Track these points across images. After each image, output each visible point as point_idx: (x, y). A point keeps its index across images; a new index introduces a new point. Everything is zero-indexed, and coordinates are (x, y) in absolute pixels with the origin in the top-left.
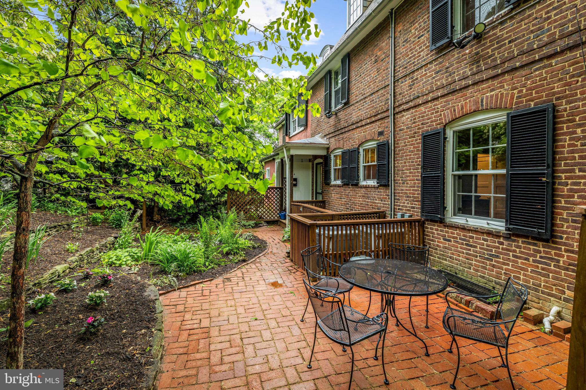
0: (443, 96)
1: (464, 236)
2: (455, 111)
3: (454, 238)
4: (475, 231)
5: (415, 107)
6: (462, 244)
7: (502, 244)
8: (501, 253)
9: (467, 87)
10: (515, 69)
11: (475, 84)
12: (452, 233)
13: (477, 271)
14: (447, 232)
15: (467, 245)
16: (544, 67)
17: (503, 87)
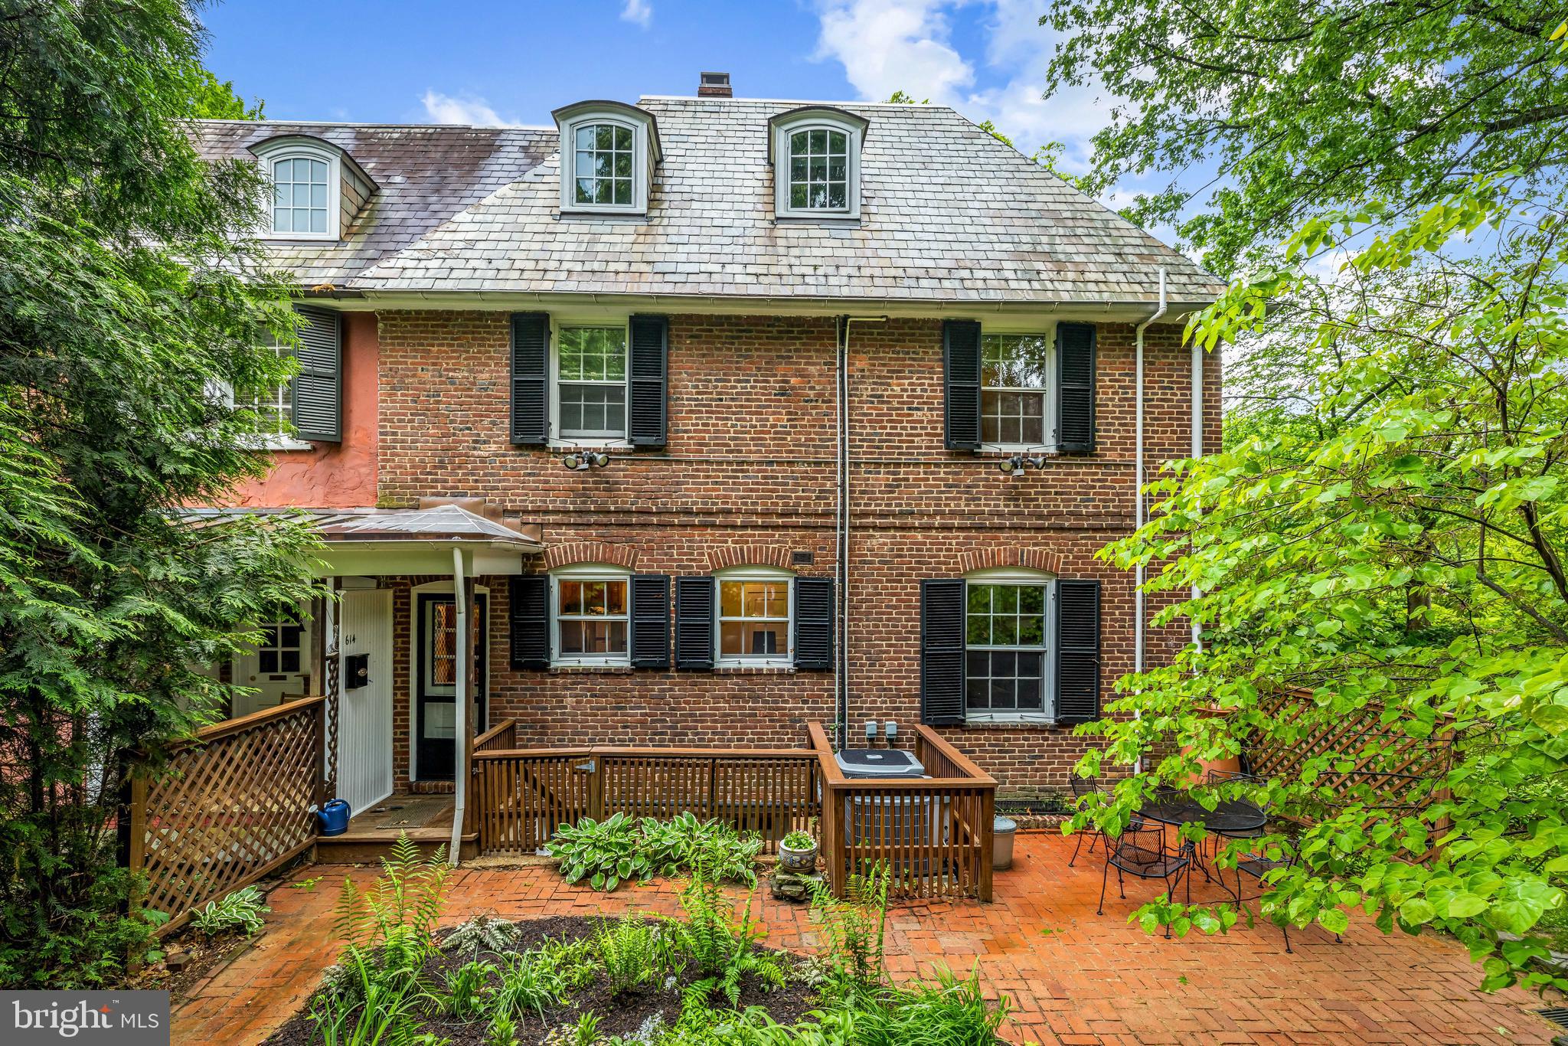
0: (961, 529)
1: (996, 739)
2: (981, 556)
3: (979, 746)
4: (1014, 730)
5: (902, 528)
6: (994, 752)
7: (1047, 739)
8: (1046, 751)
9: (1001, 528)
10: (1062, 529)
11: (1013, 528)
12: (976, 739)
13: (1016, 783)
14: (967, 739)
15: (1000, 751)
16: (1090, 538)
17: (1047, 544)
